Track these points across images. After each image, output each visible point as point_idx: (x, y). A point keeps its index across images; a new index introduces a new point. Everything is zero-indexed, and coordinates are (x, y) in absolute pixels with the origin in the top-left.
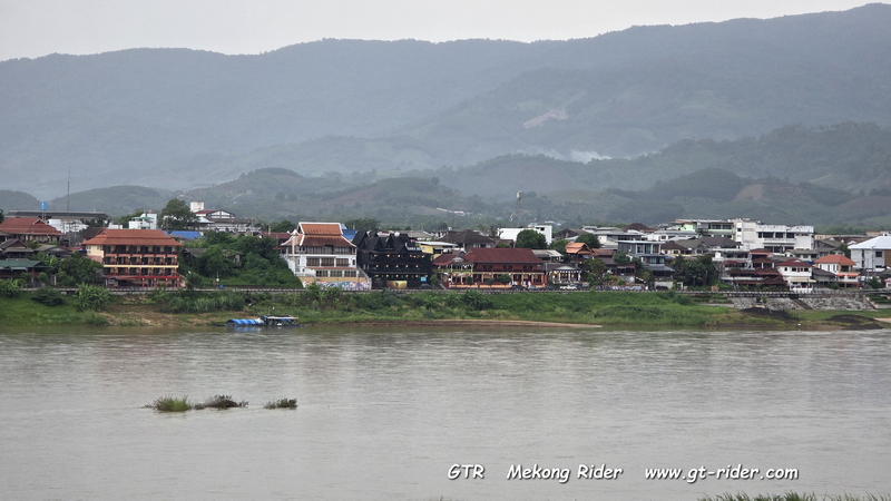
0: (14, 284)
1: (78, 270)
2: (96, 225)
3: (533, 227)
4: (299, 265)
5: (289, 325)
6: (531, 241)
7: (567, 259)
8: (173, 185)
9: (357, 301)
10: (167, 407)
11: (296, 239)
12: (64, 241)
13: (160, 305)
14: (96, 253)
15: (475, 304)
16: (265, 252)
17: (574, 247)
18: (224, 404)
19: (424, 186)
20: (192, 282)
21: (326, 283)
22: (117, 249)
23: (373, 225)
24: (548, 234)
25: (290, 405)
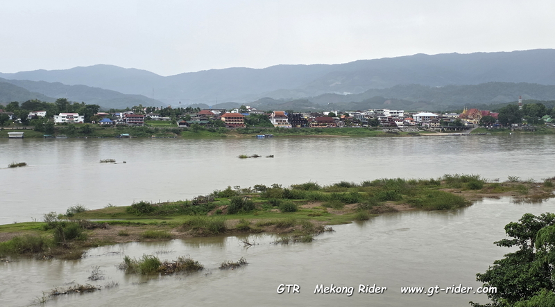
0: (203, 127)
1: (219, 123)
2: (223, 112)
3: (332, 112)
4: (274, 122)
5: (271, 137)
6: (332, 115)
7: (341, 120)
8: (242, 102)
9: (288, 131)
10: (242, 157)
11: (273, 115)
12: (215, 116)
13: (239, 132)
14: (223, 119)
15: (318, 131)
16: (265, 118)
17: (343, 116)
18: (256, 156)
19: (305, 101)
20: (247, 126)
21: (280, 126)
22: (229, 118)
23: (292, 111)
24: (336, 113)
25: (272, 156)
